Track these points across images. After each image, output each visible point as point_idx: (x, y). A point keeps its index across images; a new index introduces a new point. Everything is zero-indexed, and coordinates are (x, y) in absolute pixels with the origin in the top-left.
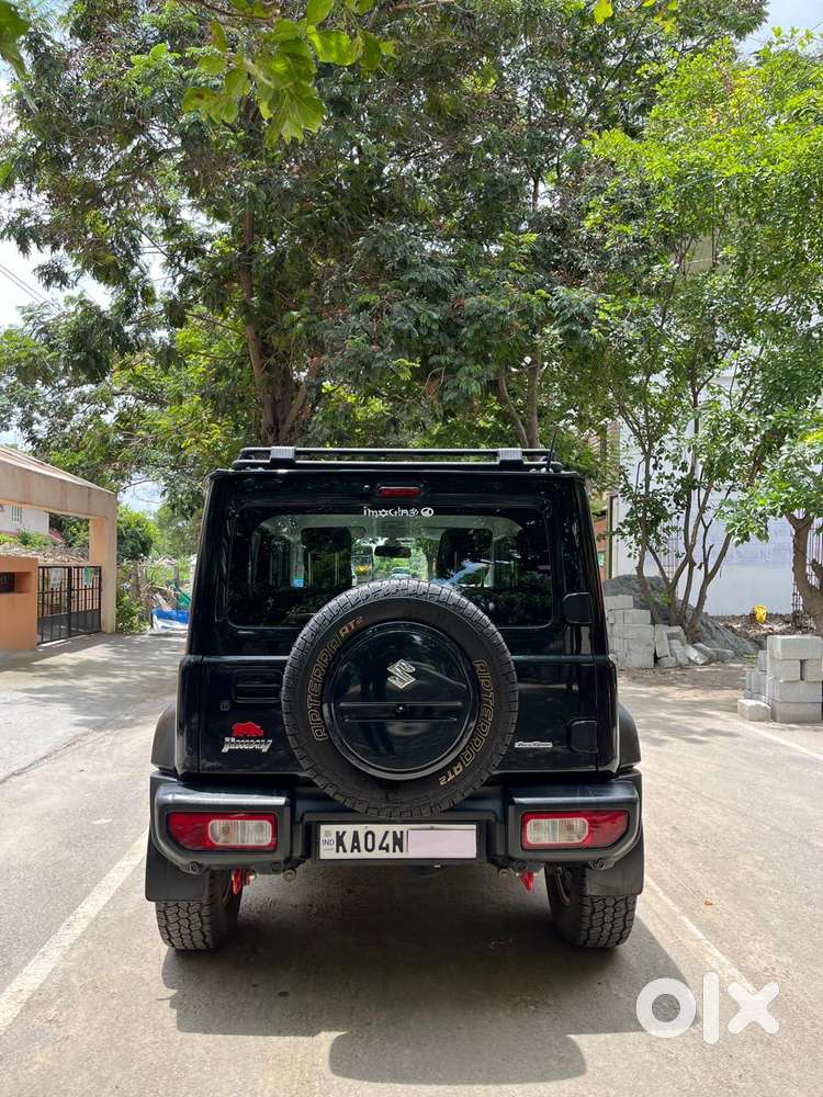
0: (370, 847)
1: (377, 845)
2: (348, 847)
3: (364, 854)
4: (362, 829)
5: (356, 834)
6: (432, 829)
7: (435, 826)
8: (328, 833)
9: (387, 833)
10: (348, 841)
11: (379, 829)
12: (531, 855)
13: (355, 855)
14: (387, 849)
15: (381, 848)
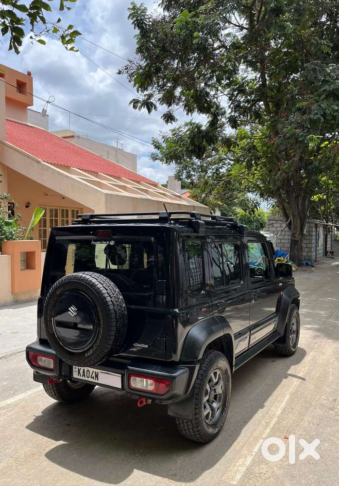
0: (88, 376)
1: (90, 375)
2: (82, 375)
3: (86, 379)
4: (86, 369)
5: (84, 370)
6: (108, 374)
7: (109, 372)
8: (75, 368)
9: (93, 372)
10: (81, 372)
11: (91, 370)
12: (132, 391)
13: (83, 378)
14: (93, 378)
15: (91, 377)
